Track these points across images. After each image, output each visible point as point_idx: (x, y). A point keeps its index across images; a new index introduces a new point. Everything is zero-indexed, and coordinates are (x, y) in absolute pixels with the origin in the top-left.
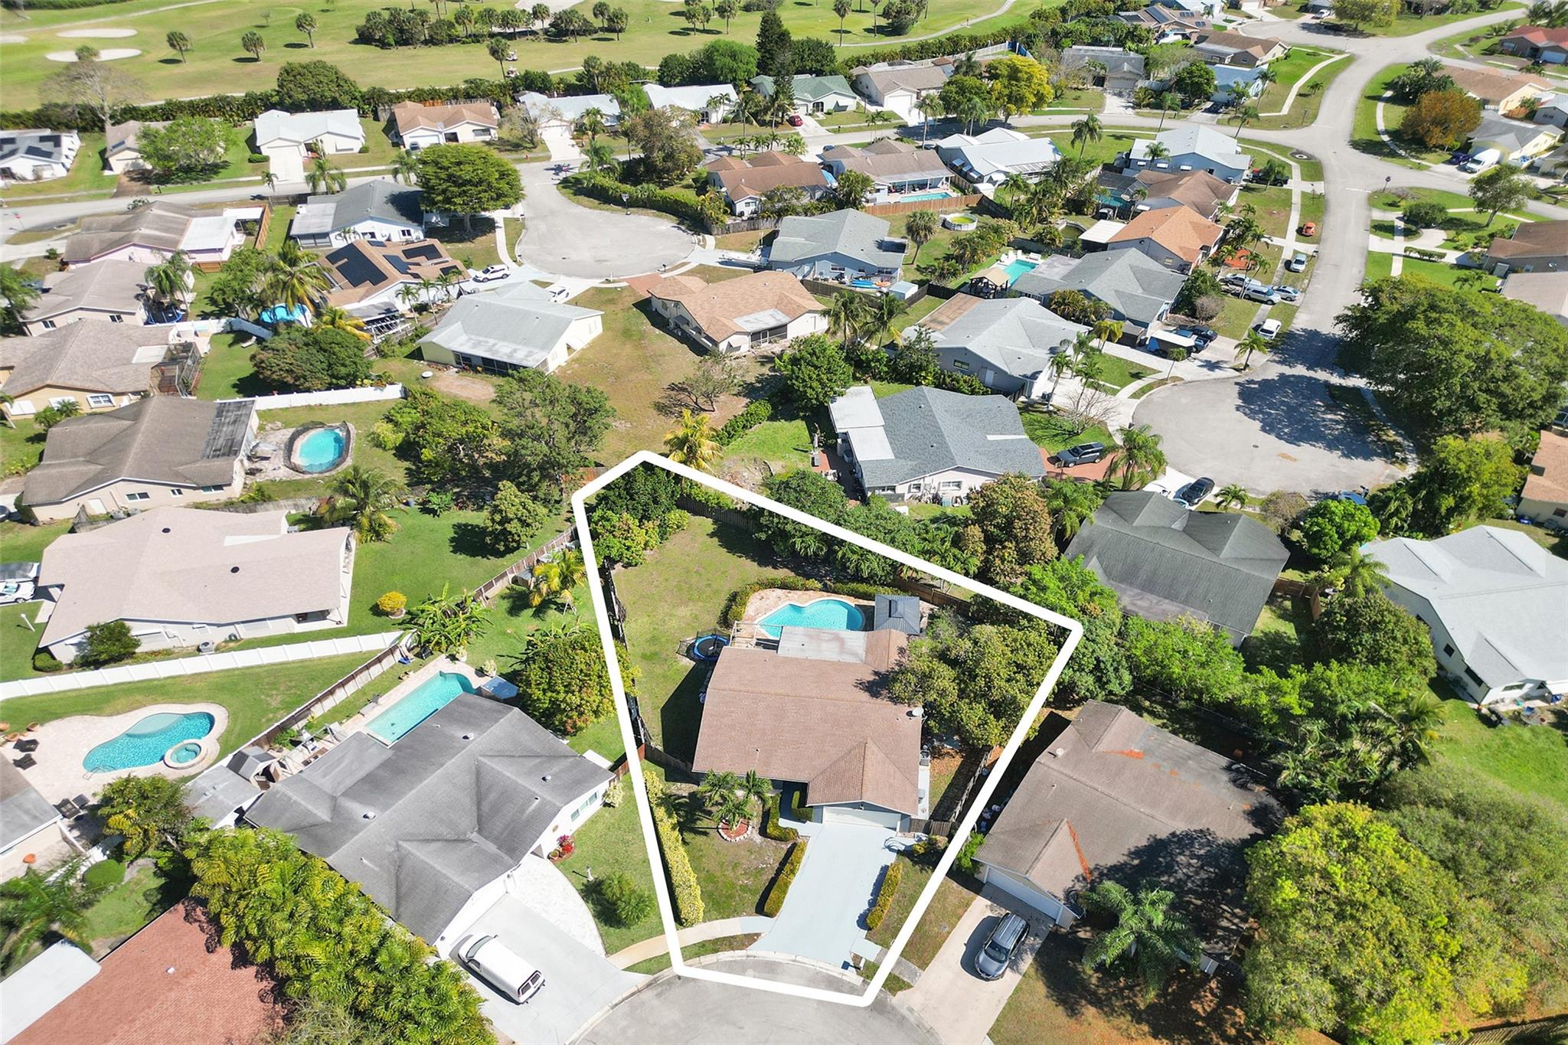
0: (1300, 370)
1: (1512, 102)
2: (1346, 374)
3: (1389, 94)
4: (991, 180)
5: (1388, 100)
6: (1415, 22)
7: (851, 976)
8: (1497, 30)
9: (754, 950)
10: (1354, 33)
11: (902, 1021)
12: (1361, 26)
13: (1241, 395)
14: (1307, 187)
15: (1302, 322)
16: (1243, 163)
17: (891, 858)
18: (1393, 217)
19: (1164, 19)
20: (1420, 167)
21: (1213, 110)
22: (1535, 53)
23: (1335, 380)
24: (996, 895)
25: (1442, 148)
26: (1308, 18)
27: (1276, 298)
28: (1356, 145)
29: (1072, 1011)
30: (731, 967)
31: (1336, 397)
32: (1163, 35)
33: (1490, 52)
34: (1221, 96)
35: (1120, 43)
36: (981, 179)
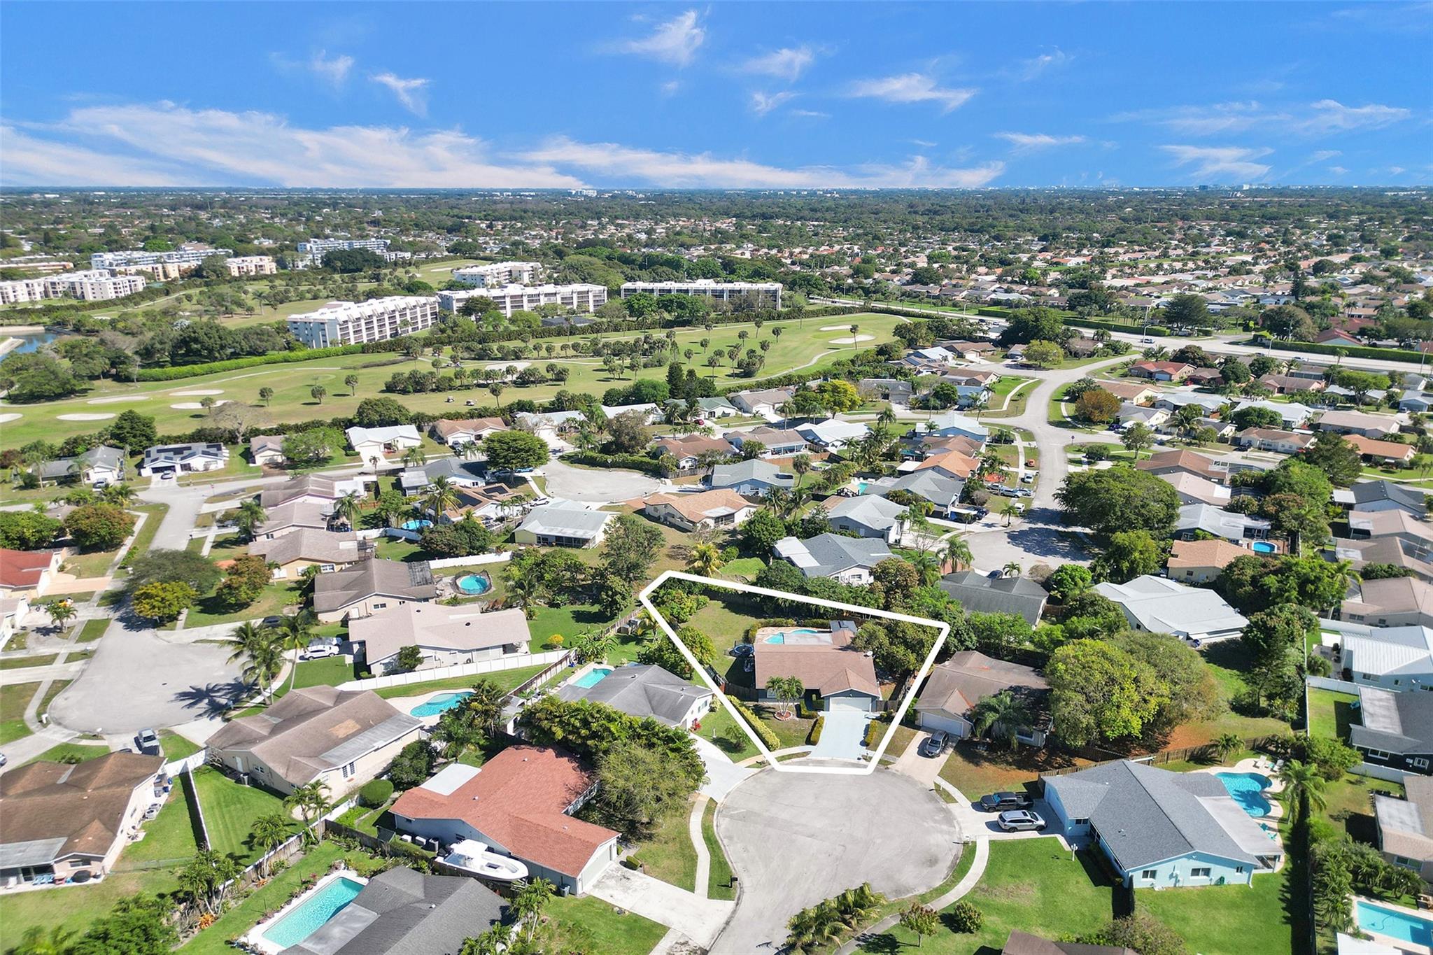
0: (1040, 525)
1: (1140, 398)
2: (1067, 526)
3: (1067, 398)
4: (833, 445)
5: (1066, 401)
6: (1076, 361)
7: (862, 762)
8: (1126, 364)
9: (809, 757)
10: (1039, 368)
11: (894, 774)
12: (1043, 364)
13: (1009, 537)
14: (1026, 444)
15: (1036, 505)
16: (985, 431)
17: (869, 722)
18: (1080, 456)
19: (918, 364)
20: (1092, 433)
21: (961, 409)
22: (1150, 375)
23: (1061, 529)
24: (927, 729)
25: (1103, 422)
26: (1009, 361)
27: (1019, 494)
28: (1051, 423)
29: (977, 764)
30: (800, 764)
31: (1063, 536)
32: (919, 372)
33: (1125, 376)
34: (963, 402)
35: (892, 376)
36: (827, 445)
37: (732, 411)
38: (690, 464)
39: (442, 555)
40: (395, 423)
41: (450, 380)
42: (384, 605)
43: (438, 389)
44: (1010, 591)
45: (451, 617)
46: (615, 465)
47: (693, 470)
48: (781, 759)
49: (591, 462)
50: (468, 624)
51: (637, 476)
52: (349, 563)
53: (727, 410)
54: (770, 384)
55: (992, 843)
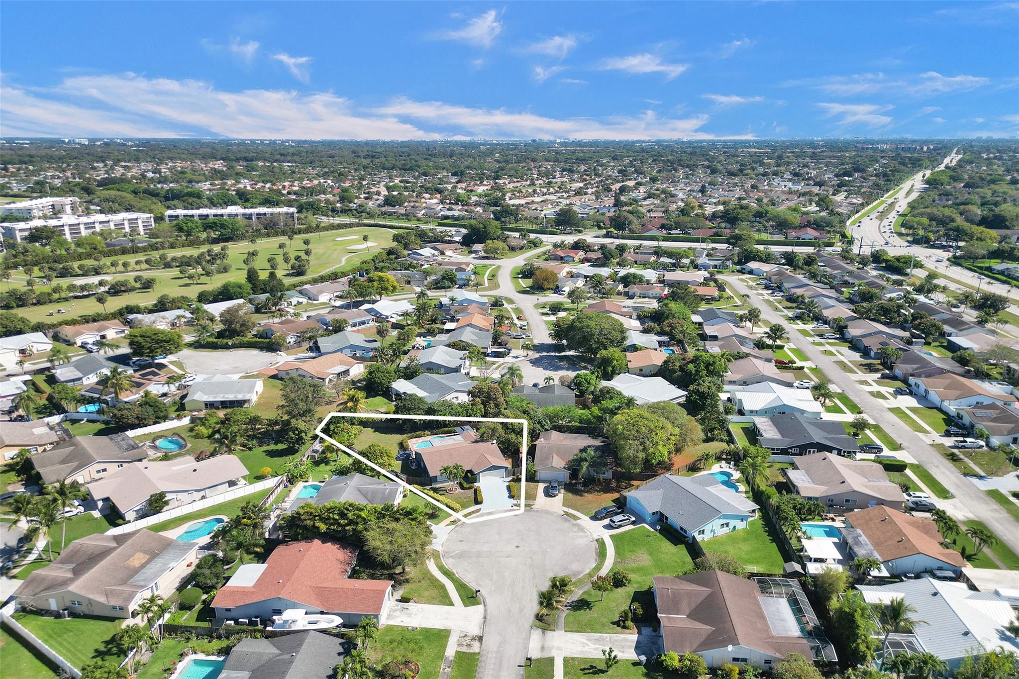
0: (545, 354)
1: (563, 273)
2: (560, 353)
3: (520, 276)
4: (391, 317)
5: (521, 278)
6: (514, 253)
7: (515, 508)
8: (545, 253)
9: (481, 512)
10: (494, 258)
11: (537, 511)
12: (496, 256)
13: (531, 363)
14: (511, 306)
15: (536, 342)
16: (485, 300)
17: (508, 484)
18: (546, 310)
19: (420, 260)
20: (545, 296)
21: (460, 287)
22: (562, 258)
23: (557, 354)
24: (544, 481)
25: (549, 289)
26: (473, 255)
27: (524, 336)
28: (519, 292)
29: (581, 495)
30: (478, 516)
31: (562, 358)
32: (422, 265)
33: (546, 260)
34: (461, 282)
35: (406, 269)
36: (387, 317)
37: (304, 300)
38: (294, 339)
39: (133, 427)
40: (20, 332)
41: (49, 294)
42: (104, 470)
43: (39, 303)
44: (554, 392)
45: (174, 468)
46: (234, 346)
47: (298, 343)
48: (465, 516)
49: (213, 347)
50: (195, 470)
51: (255, 352)
52: (50, 444)
53: (301, 300)
54: (323, 279)
55: (611, 536)
